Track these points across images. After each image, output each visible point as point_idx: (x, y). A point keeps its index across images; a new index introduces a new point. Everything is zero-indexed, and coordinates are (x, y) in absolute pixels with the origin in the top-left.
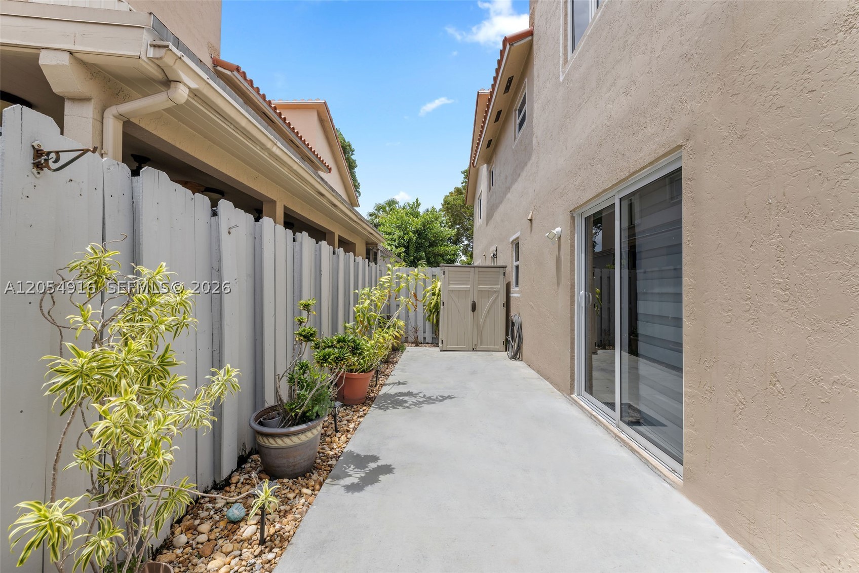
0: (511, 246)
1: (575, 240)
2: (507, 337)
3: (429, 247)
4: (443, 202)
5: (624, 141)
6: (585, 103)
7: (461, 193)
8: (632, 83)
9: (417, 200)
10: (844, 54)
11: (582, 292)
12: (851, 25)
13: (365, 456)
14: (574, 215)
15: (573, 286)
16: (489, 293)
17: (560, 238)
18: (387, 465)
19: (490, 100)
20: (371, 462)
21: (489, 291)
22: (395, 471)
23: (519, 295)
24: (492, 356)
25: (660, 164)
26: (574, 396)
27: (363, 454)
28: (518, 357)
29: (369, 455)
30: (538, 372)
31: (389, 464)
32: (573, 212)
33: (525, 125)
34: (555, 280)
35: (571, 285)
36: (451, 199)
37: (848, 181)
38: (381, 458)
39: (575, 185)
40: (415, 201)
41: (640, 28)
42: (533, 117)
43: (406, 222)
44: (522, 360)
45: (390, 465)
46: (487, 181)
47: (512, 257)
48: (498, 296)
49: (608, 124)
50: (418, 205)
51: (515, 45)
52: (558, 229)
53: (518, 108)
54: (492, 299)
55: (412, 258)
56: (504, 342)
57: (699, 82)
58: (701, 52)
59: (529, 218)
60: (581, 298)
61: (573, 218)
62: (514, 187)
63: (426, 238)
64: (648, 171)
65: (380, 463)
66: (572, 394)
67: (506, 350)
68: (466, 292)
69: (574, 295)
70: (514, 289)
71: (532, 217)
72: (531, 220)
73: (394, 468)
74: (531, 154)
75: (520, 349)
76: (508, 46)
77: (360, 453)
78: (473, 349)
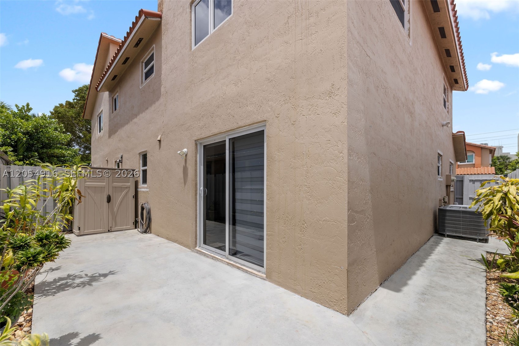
0: (138, 156)
1: (197, 158)
2: (136, 219)
3: (42, 148)
4: (52, 111)
5: (234, 109)
6: (207, 80)
7: (73, 107)
8: (239, 81)
9: (28, 105)
10: (328, 105)
11: (202, 188)
12: (330, 95)
13: (61, 337)
14: (197, 143)
15: (196, 184)
16: (122, 189)
17: (186, 155)
18: (90, 335)
19: (121, 47)
20: (72, 339)
21: (121, 187)
22: (101, 336)
23: (148, 190)
24: (127, 234)
25: (253, 126)
26: (197, 248)
27: (57, 337)
28: (148, 231)
29: (66, 336)
30: (167, 238)
31: (91, 334)
32: (197, 141)
33: (153, 76)
34: (182, 181)
35: (195, 184)
36: (62, 110)
37: (329, 150)
38: (80, 332)
39: (199, 125)
40: (25, 105)
41: (244, 54)
42: (161, 73)
43: (12, 123)
44: (151, 233)
45: (94, 334)
46: (110, 104)
47: (140, 163)
48: (128, 191)
49: (224, 97)
50: (29, 110)
51: (149, 18)
52: (185, 150)
53: (145, 61)
54: (124, 193)
55: (22, 157)
56: (133, 222)
57: (275, 94)
58: (276, 81)
59: (159, 139)
60: (201, 191)
61: (196, 144)
62: (141, 115)
63: (38, 139)
64: (247, 128)
65: (82, 336)
66: (196, 247)
67: (136, 228)
68: (102, 188)
69: (197, 190)
70: (141, 186)
71: (161, 139)
72: (160, 141)
73: (99, 334)
74: (160, 97)
75: (149, 226)
76: (143, 17)
77: (53, 337)
78: (109, 231)
